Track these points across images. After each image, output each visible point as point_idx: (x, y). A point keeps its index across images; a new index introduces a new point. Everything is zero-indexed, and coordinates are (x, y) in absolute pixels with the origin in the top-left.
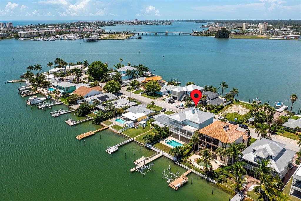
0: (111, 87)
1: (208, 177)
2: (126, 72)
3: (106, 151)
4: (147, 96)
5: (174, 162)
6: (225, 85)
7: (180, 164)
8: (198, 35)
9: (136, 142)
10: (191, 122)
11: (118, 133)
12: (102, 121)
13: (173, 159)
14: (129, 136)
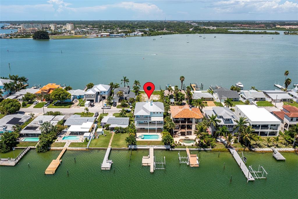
0: (12, 106)
1: (203, 148)
2: (5, 87)
3: (102, 169)
4: (57, 107)
5: (168, 150)
6: (126, 79)
7: (175, 149)
8: (11, 38)
9: (115, 149)
10: (154, 113)
11: (85, 149)
12: (49, 146)
13: (165, 148)
14: (101, 147)
